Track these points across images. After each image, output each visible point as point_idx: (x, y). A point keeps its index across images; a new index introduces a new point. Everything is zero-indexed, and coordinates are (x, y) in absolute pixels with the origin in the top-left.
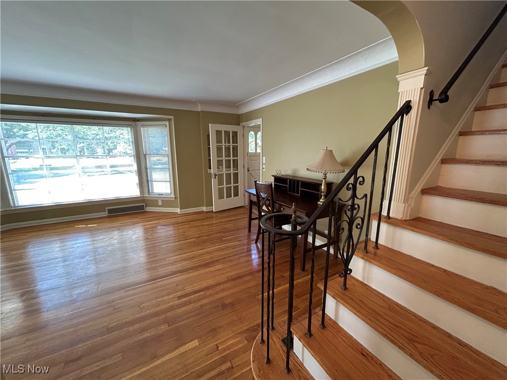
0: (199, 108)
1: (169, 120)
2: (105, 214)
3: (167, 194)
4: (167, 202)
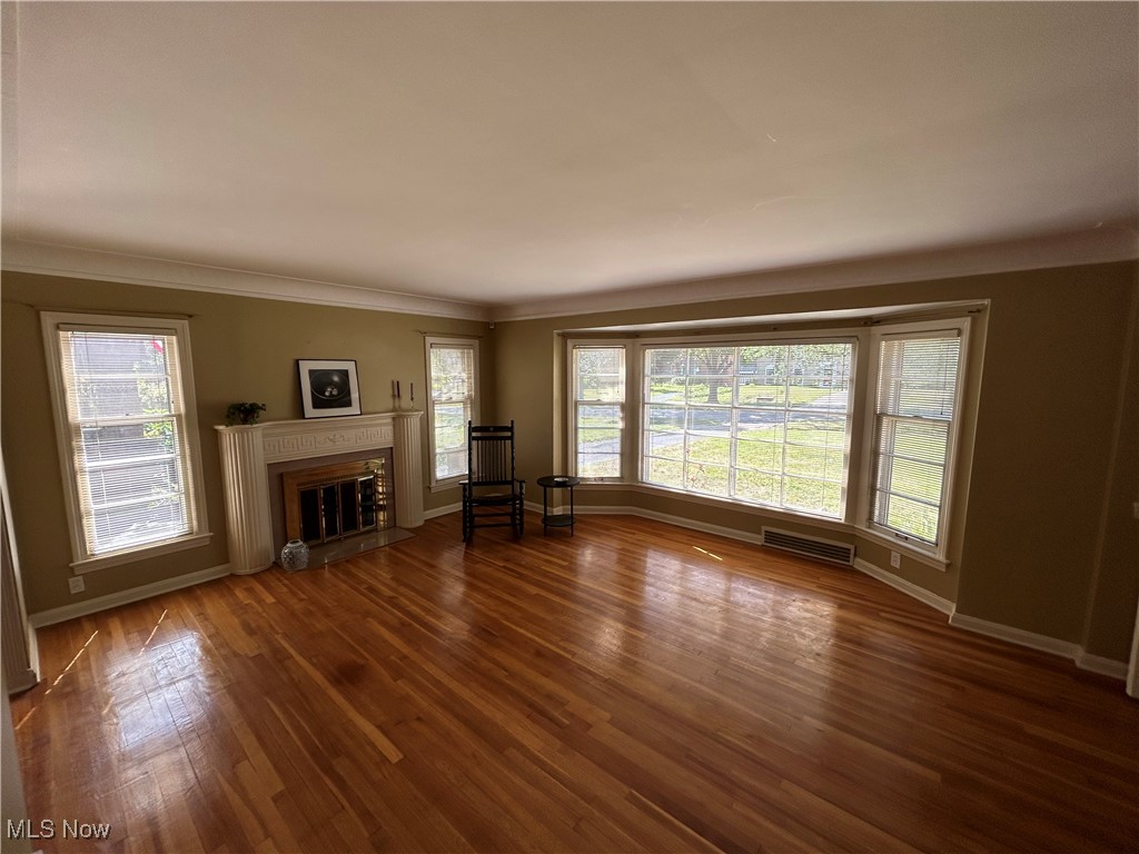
1: (975, 313)
2: (759, 539)
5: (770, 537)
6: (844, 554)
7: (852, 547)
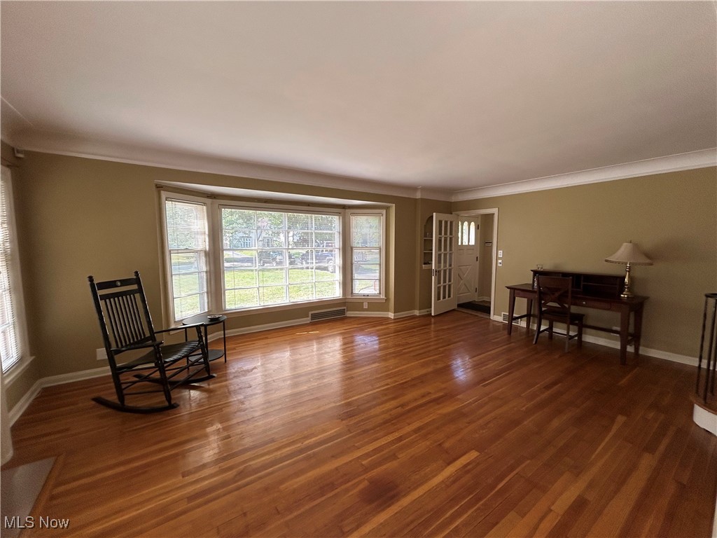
0: (418, 195)
1: (387, 208)
2: (308, 320)
3: (374, 295)
4: (374, 304)
5: (314, 316)
6: (343, 312)
7: (345, 308)
